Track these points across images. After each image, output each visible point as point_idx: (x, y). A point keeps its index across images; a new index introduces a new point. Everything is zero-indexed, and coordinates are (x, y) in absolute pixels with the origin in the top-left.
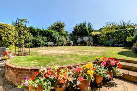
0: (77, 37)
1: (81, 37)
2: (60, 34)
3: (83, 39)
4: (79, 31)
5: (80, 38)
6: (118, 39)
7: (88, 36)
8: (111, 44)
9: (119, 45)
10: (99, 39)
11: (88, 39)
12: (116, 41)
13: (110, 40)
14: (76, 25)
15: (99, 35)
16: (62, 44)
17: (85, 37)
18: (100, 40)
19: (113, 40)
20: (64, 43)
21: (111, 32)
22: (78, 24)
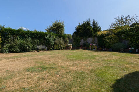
0: (79, 39)
1: (84, 38)
2: (57, 35)
3: (86, 41)
4: (82, 31)
5: (83, 40)
6: (136, 41)
7: (92, 37)
8: (123, 49)
9: (137, 51)
10: (105, 40)
11: (93, 41)
12: (131, 43)
13: (121, 42)
14: (79, 25)
15: (106, 34)
16: (59, 47)
17: (88, 38)
18: (107, 42)
19: (127, 42)
20: (61, 46)
21: (124, 30)
22: (81, 23)
